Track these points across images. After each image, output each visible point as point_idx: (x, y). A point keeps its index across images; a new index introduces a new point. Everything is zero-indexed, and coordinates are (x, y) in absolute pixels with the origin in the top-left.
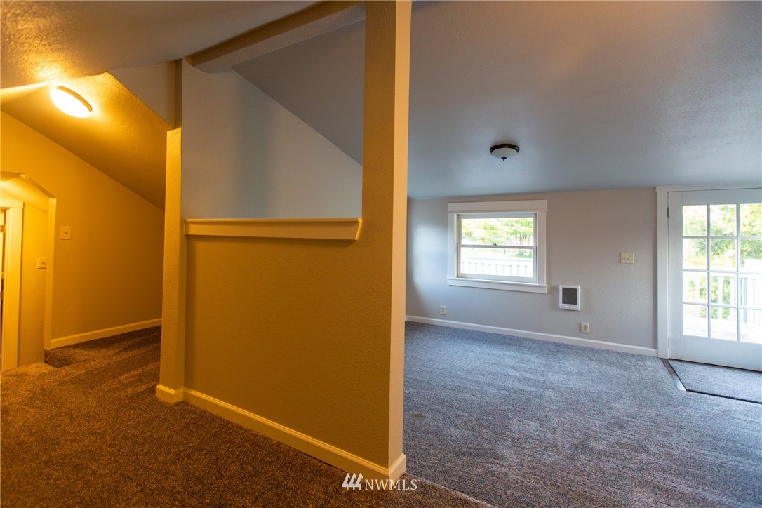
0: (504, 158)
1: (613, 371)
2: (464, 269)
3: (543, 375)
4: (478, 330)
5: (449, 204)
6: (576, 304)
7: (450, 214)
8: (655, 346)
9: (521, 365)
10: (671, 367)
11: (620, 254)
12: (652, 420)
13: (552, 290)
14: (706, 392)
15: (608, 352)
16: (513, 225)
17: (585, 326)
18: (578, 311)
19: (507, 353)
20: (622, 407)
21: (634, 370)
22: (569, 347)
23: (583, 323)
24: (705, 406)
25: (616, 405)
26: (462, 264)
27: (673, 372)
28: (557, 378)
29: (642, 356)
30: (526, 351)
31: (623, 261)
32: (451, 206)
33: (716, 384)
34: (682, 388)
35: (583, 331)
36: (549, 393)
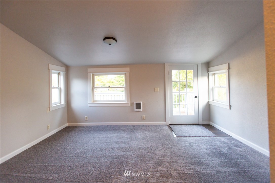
0: (110, 44)
1: (154, 134)
2: (96, 99)
3: (129, 144)
4: (102, 125)
5: (88, 69)
6: (140, 109)
7: (89, 74)
8: (165, 121)
9: (120, 140)
10: (171, 128)
11: (154, 88)
12: (170, 156)
13: (132, 104)
14: (183, 136)
15: (152, 126)
16: (119, 81)
17: (144, 117)
18: (141, 111)
19: (114, 135)
20: (159, 152)
21: (160, 132)
22: (138, 126)
23: (143, 116)
24: (184, 143)
25: (157, 152)
26: (95, 96)
27: (172, 130)
28: (134, 144)
29: (161, 125)
30: (122, 132)
31: (155, 91)
32: (89, 70)
33: (184, 132)
34: (175, 136)
35: (143, 119)
36: (131, 153)
